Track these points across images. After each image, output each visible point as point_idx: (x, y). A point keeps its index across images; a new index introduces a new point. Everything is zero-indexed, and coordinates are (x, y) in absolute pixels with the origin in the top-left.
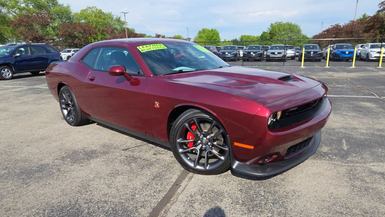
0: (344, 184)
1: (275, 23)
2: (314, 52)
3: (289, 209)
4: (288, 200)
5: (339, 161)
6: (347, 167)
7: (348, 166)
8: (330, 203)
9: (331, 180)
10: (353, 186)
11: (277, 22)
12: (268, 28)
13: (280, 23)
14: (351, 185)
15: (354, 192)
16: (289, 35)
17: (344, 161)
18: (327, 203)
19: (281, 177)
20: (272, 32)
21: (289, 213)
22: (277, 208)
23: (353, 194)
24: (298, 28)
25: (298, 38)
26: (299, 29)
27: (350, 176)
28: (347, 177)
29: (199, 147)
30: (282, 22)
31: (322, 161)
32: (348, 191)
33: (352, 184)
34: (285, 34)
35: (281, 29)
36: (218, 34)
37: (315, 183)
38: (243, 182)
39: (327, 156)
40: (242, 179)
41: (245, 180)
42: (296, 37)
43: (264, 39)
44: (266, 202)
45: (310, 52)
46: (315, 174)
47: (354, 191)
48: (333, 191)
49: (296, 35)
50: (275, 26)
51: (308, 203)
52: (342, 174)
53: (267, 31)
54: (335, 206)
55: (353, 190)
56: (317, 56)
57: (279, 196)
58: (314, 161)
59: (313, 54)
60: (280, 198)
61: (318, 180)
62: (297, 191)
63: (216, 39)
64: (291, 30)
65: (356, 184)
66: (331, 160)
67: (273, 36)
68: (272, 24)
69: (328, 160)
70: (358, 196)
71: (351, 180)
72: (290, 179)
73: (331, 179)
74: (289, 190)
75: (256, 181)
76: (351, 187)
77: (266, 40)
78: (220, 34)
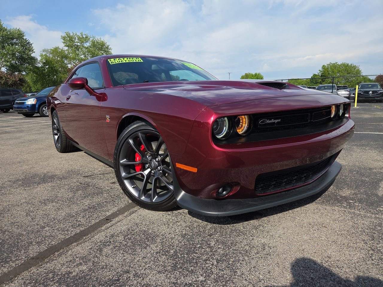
0: (358, 244)
1: (328, 65)
2: (373, 92)
3: (239, 273)
4: (246, 258)
5: (364, 210)
6: (373, 220)
7: (376, 218)
8: (318, 274)
9: (336, 236)
10: (373, 250)
11: (330, 63)
12: (319, 70)
13: (334, 64)
14: (370, 247)
15: (372, 260)
17: (372, 211)
18: (312, 273)
19: (256, 223)
20: (324, 74)
21: (235, 280)
22: (220, 270)
23: (368, 263)
24: (357, 68)
26: (358, 70)
27: (375, 233)
28: (368, 234)
29: (146, 172)
30: (336, 63)
31: (333, 208)
32: (361, 257)
33: (373, 246)
35: (336, 71)
37: (305, 237)
38: (196, 225)
39: (346, 201)
40: (197, 220)
41: (200, 221)
44: (209, 257)
45: (368, 92)
46: (312, 224)
47: (373, 258)
48: (334, 253)
50: (328, 68)
51: (277, 269)
52: (360, 229)
53: (318, 73)
54: (324, 281)
55: (371, 257)
56: (377, 96)
57: (235, 250)
58: (319, 207)
59: (372, 94)
60: (234, 254)
61: (314, 234)
62: (269, 247)
64: (347, 71)
65: (380, 247)
66: (350, 208)
67: (325, 78)
68: (324, 66)
69: (345, 207)
70: (377, 268)
71: (373, 240)
72: (268, 227)
73: (338, 235)
74: (257, 244)
75: (214, 225)
76: (369, 251)
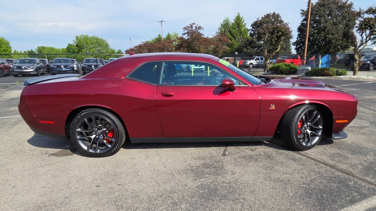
1: (80, 36)
11: (82, 35)
12: (74, 41)
13: (86, 36)
16: (97, 49)
20: (79, 45)
24: (105, 42)
25: (108, 52)
26: (106, 44)
30: (88, 35)
34: (94, 48)
35: (88, 42)
36: (8, 44)
42: (105, 50)
43: (72, 52)
49: (105, 49)
50: (81, 39)
53: (73, 43)
63: (7, 50)
64: (98, 43)
67: (81, 49)
68: (77, 37)
77: (73, 53)
78: (10, 43)
